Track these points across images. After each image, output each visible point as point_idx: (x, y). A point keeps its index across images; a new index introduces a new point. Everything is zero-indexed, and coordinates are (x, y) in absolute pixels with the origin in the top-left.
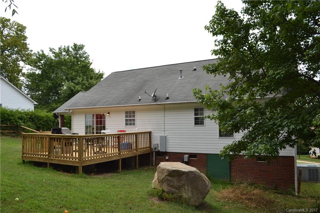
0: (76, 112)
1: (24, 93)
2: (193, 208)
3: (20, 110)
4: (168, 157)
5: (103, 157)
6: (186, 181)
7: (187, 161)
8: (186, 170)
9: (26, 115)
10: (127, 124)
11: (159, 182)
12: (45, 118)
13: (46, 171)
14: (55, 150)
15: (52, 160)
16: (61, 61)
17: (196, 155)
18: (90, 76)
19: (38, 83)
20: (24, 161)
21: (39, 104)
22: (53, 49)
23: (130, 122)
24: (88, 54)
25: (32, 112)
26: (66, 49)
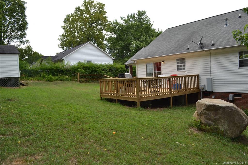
0: (139, 62)
1: (107, 53)
2: (229, 139)
3: (103, 64)
4: (214, 96)
5: (157, 95)
6: (222, 115)
7: (232, 99)
8: (223, 105)
9: (107, 67)
10: (178, 69)
11: (198, 115)
12: (120, 69)
13: (115, 105)
14: (120, 90)
15: (119, 98)
16: (129, 26)
17: (241, 95)
18: (151, 35)
19: (114, 44)
20: (101, 98)
21: (117, 59)
22: (123, 17)
23: (181, 67)
24: (149, 17)
25: (111, 65)
26: (133, 16)
